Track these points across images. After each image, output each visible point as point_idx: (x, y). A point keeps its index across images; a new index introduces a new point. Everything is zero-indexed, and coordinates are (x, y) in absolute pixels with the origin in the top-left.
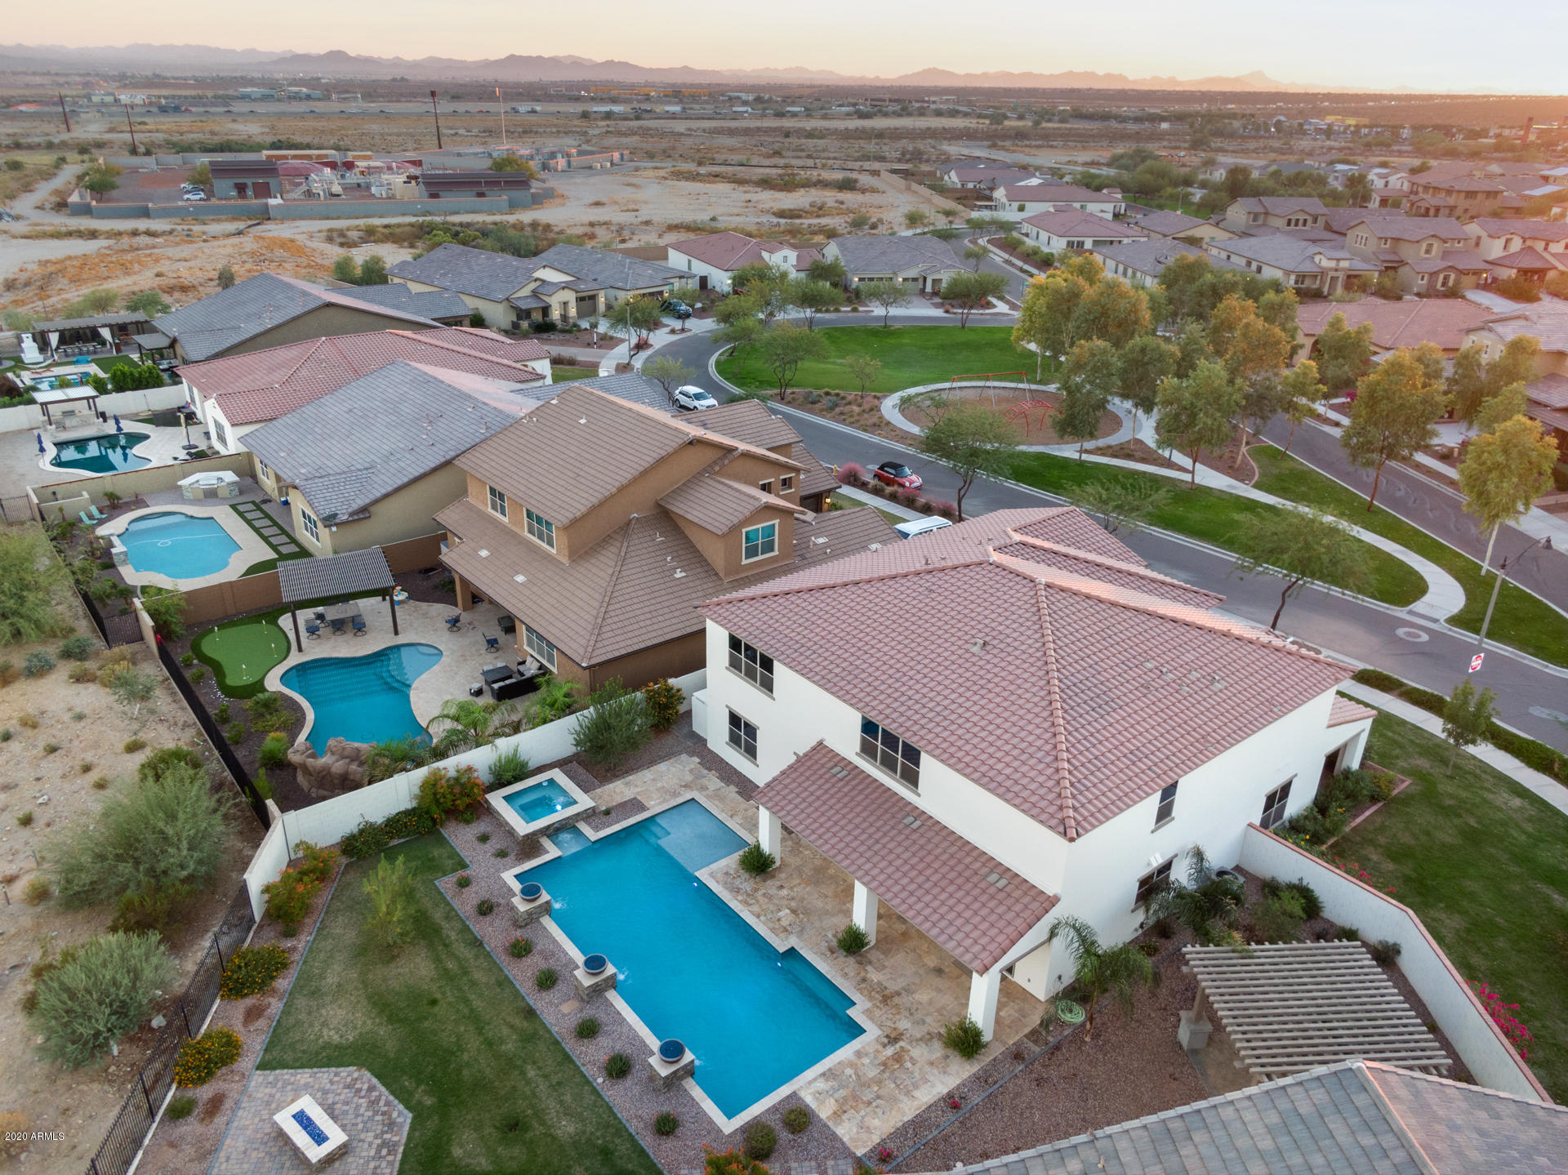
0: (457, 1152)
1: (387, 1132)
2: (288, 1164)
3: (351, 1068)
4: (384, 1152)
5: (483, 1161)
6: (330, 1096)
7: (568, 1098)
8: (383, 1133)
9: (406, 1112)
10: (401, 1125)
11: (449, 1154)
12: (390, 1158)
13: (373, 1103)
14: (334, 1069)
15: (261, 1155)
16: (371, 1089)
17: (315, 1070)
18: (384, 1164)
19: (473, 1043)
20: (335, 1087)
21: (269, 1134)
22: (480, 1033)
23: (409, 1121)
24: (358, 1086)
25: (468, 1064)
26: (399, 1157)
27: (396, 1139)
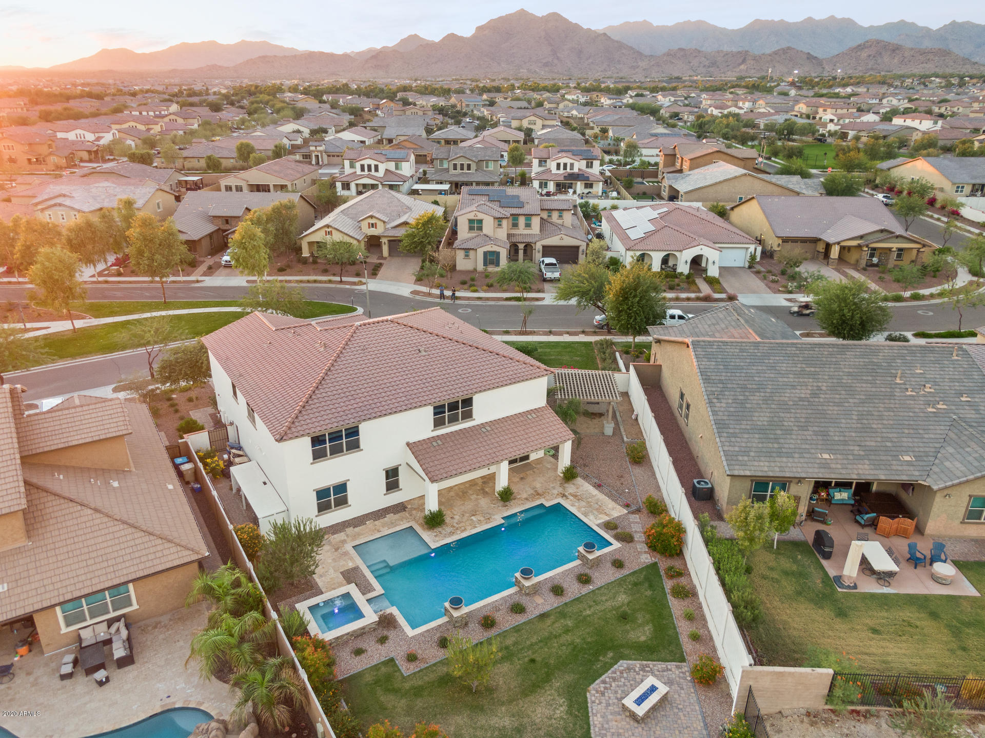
0: (643, 638)
1: (635, 670)
2: (662, 713)
3: (588, 695)
4: (647, 669)
5: (646, 628)
6: (611, 702)
7: (604, 598)
8: (635, 671)
9: (619, 664)
10: (627, 664)
11: (645, 642)
12: (651, 666)
13: (614, 679)
14: (589, 705)
15: (658, 728)
16: (604, 682)
17: (590, 714)
18: (655, 668)
19: (568, 638)
20: (604, 701)
21: (643, 729)
22: (560, 635)
23: (625, 661)
24: (602, 689)
25: (584, 639)
26: (649, 662)
27: (638, 666)
